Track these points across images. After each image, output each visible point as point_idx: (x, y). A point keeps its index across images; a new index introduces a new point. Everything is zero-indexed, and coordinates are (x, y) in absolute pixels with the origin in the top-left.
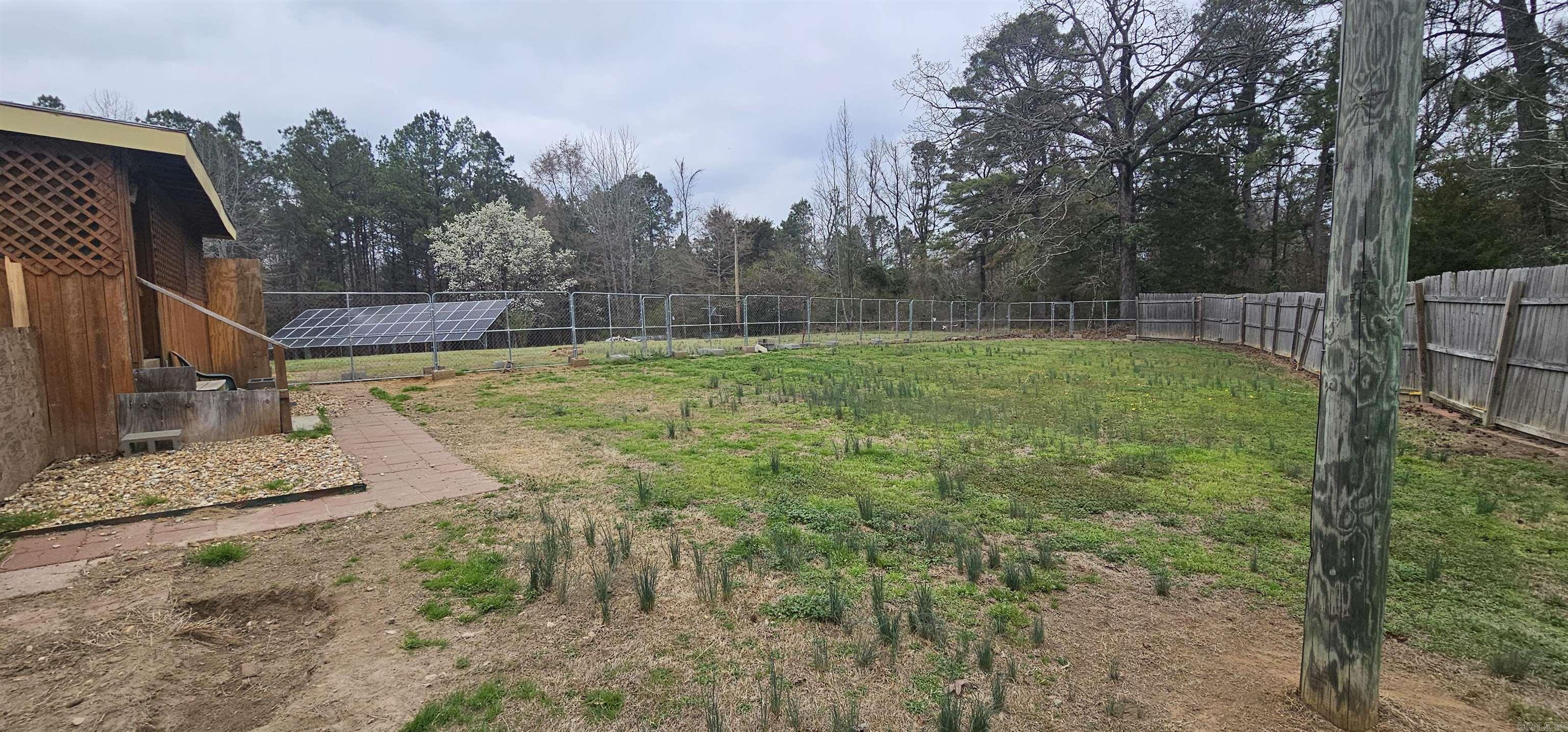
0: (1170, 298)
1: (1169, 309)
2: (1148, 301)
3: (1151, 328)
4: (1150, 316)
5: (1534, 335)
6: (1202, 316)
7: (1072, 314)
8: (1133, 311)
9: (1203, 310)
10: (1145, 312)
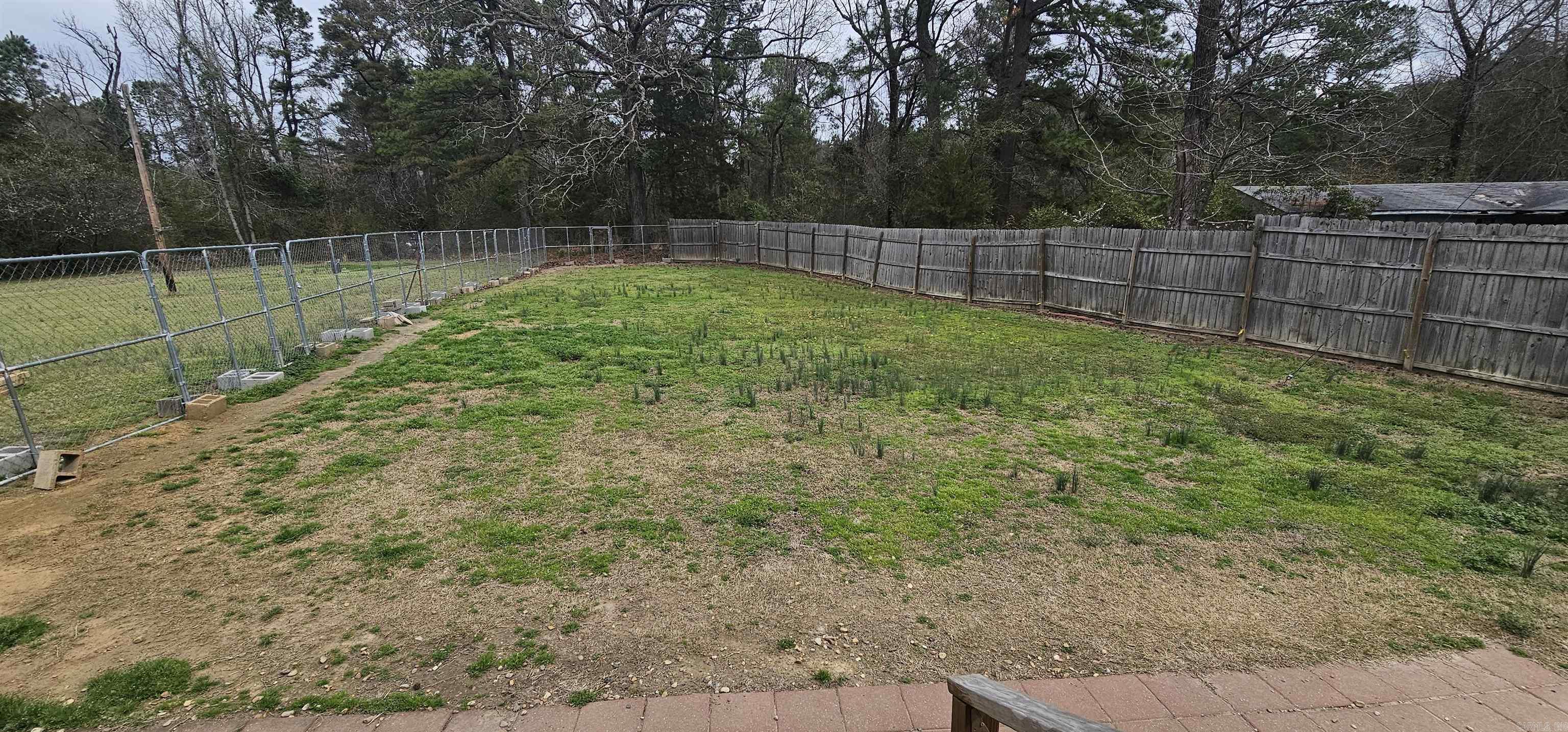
0: (694, 223)
1: (694, 233)
2: (677, 226)
3: (681, 250)
4: (680, 241)
5: (1153, 270)
6: (721, 238)
7: (610, 239)
8: (665, 235)
9: (721, 234)
10: (675, 236)
